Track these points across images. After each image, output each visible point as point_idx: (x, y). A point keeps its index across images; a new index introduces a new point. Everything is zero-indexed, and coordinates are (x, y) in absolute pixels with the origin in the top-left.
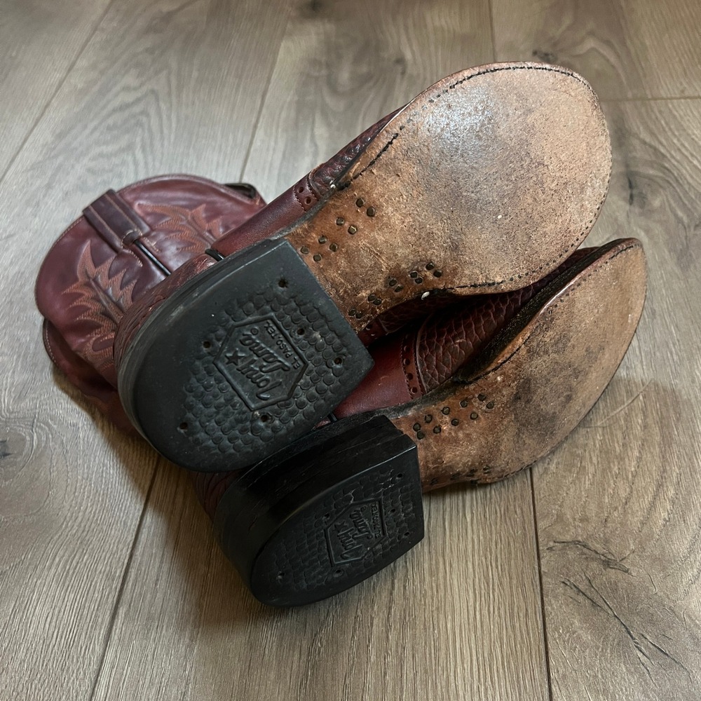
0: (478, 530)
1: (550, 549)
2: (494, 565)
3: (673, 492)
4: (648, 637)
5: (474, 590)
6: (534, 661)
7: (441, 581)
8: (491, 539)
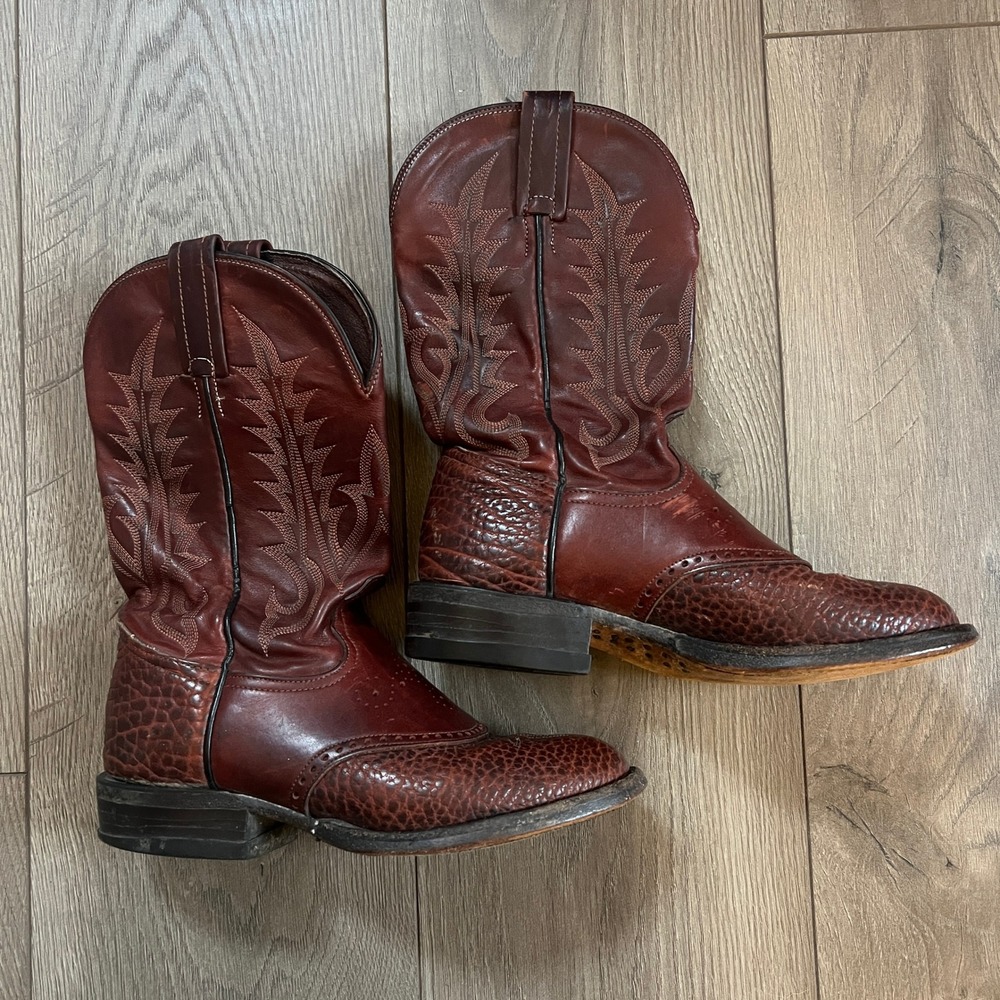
0: (749, 761)
1: (817, 775)
2: (764, 795)
3: (937, 706)
4: (898, 852)
5: (747, 821)
6: (800, 882)
7: (716, 815)
8: (762, 770)
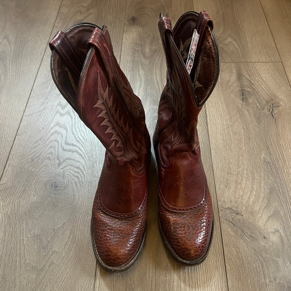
1: (222, 210)
3: (255, 193)
4: (248, 233)
6: (219, 241)
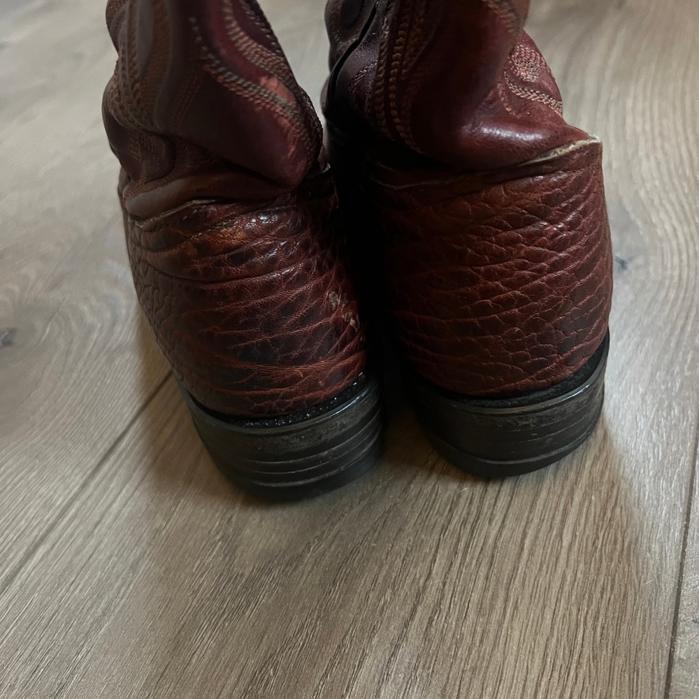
0: (578, 562)
2: (590, 624)
5: (545, 655)
7: (493, 627)
8: (595, 582)
